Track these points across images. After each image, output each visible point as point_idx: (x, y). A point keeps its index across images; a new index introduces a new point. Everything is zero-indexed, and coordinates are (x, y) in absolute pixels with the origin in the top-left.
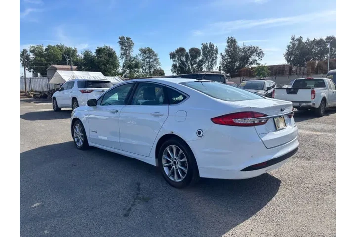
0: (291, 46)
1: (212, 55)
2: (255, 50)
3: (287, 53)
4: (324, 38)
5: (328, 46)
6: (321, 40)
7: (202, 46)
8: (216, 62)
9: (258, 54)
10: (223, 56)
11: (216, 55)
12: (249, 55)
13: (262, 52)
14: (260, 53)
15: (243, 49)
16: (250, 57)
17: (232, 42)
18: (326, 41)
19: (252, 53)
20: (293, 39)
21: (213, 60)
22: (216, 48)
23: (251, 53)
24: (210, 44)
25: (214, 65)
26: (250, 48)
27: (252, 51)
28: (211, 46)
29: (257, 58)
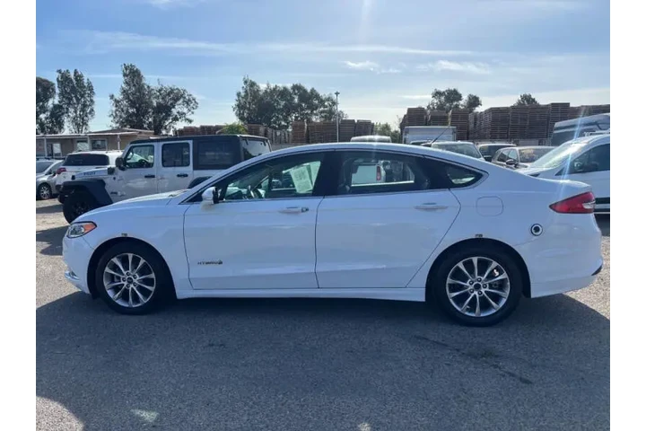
0: (243, 94)
1: (82, 96)
2: (182, 96)
3: (238, 106)
4: (289, 86)
5: (296, 100)
6: (285, 89)
7: (57, 75)
8: (92, 110)
9: (187, 103)
10: (117, 102)
11: (90, 96)
12: (171, 104)
13: (194, 99)
14: (189, 100)
15: (160, 91)
16: (174, 107)
17: (133, 75)
18: (291, 91)
19: (176, 99)
20: (246, 82)
21: (85, 106)
22: (89, 83)
23: (173, 99)
24: (76, 72)
25: (89, 116)
26: (172, 91)
27: (175, 96)
28: (79, 77)
29: (185, 110)
